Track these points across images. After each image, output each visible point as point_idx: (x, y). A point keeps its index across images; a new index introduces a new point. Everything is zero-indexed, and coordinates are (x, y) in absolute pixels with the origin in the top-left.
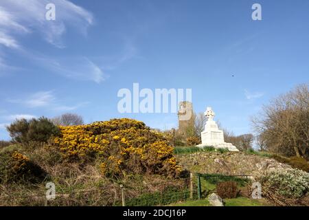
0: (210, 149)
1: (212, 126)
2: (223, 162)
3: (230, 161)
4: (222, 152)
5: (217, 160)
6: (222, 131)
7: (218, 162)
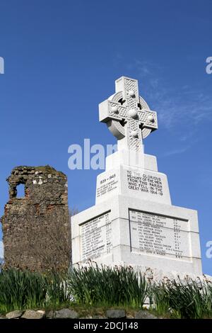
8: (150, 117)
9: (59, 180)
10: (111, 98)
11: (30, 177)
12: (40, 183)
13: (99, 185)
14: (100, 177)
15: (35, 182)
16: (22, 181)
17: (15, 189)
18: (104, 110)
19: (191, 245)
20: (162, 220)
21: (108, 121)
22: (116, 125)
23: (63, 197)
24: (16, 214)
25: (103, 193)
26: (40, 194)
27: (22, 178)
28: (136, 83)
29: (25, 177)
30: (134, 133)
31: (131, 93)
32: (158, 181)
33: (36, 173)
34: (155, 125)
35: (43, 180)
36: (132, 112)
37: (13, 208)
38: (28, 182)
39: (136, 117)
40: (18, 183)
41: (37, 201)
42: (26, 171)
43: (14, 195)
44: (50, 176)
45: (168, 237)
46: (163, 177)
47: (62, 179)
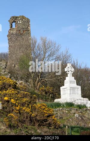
0: (70, 105)
1: (71, 82)
2: (81, 117)
3: (87, 116)
4: (80, 108)
5: (77, 115)
6: (80, 87)
7: (78, 117)
8: (73, 70)
9: (27, 21)
11: (17, 20)
12: (21, 22)
15: (19, 22)
16: (14, 22)
17: (12, 25)
18: (66, 70)
20: (75, 89)
23: (29, 27)
24: (12, 34)
25: (66, 84)
26: (21, 27)
27: (14, 21)
31: (70, 66)
32: (74, 81)
33: (19, 19)
35: (21, 21)
36: (70, 69)
37: (11, 31)
38: (16, 22)
40: (13, 22)
41: (20, 29)
42: (15, 18)
43: (12, 27)
44: (24, 20)
46: (75, 80)
47: (28, 21)
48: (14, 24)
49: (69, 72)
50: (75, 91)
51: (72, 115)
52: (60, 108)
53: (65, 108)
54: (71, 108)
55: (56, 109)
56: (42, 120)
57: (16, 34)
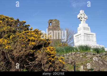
0: (85, 49)
1: (84, 28)
7: (97, 60)
8: (86, 17)
10: (79, 14)
11: (52, 21)
12: (54, 23)
13: (78, 29)
14: (78, 28)
15: (53, 22)
16: (51, 22)
17: (49, 24)
18: (78, 16)
19: (95, 39)
20: (90, 35)
21: (79, 18)
22: (81, 19)
23: (59, 25)
24: (50, 29)
25: (79, 31)
28: (84, 11)
29: (51, 21)
30: (84, 20)
31: (83, 13)
34: (87, 18)
36: (83, 16)
37: (49, 27)
39: (84, 17)
40: (50, 23)
41: (54, 26)
43: (49, 25)
44: (56, 21)
45: (91, 38)
46: (89, 27)
47: (58, 22)
48: (51, 24)
49: (82, 18)
50: (90, 37)
51: (89, 59)
52: (73, 53)
53: (78, 53)
54: (86, 52)
55: (68, 54)
56: (23, 57)
57: (52, 29)
